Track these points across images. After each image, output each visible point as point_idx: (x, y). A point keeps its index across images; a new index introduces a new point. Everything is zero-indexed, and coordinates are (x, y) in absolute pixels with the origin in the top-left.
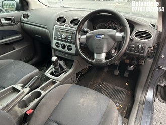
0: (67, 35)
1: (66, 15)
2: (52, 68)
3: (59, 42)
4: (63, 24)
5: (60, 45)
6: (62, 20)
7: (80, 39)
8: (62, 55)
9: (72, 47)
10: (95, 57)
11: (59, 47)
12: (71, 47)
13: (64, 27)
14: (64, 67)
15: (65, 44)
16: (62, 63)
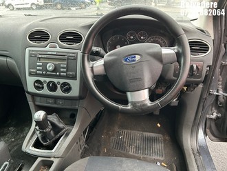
0: (57, 63)
1: (47, 27)
2: (34, 133)
3: (42, 79)
4: (43, 43)
5: (45, 85)
6: (39, 36)
7: (92, 68)
8: (50, 103)
9: (72, 86)
10: (130, 99)
11: (43, 88)
12: (68, 84)
13: (48, 48)
14: (61, 125)
15: (56, 80)
16: (53, 118)
